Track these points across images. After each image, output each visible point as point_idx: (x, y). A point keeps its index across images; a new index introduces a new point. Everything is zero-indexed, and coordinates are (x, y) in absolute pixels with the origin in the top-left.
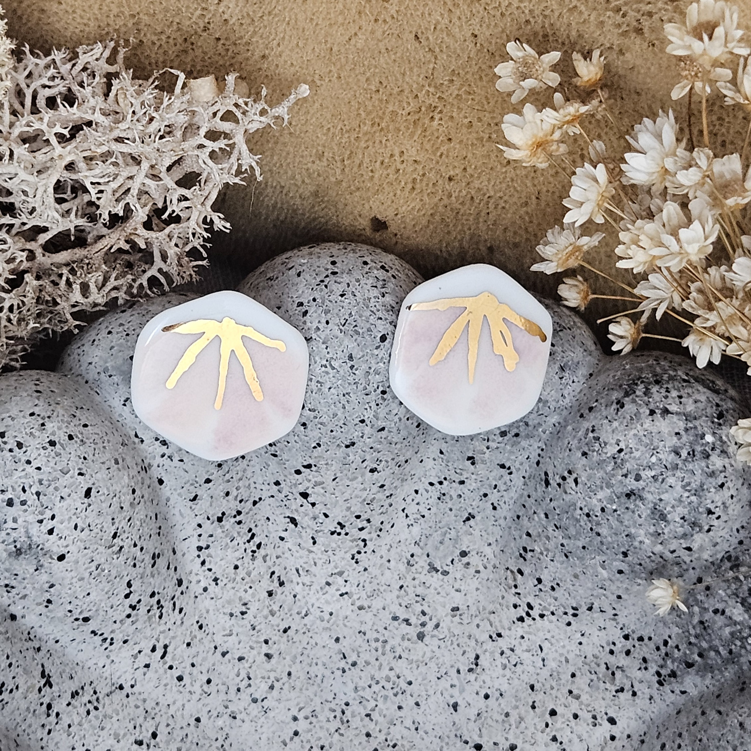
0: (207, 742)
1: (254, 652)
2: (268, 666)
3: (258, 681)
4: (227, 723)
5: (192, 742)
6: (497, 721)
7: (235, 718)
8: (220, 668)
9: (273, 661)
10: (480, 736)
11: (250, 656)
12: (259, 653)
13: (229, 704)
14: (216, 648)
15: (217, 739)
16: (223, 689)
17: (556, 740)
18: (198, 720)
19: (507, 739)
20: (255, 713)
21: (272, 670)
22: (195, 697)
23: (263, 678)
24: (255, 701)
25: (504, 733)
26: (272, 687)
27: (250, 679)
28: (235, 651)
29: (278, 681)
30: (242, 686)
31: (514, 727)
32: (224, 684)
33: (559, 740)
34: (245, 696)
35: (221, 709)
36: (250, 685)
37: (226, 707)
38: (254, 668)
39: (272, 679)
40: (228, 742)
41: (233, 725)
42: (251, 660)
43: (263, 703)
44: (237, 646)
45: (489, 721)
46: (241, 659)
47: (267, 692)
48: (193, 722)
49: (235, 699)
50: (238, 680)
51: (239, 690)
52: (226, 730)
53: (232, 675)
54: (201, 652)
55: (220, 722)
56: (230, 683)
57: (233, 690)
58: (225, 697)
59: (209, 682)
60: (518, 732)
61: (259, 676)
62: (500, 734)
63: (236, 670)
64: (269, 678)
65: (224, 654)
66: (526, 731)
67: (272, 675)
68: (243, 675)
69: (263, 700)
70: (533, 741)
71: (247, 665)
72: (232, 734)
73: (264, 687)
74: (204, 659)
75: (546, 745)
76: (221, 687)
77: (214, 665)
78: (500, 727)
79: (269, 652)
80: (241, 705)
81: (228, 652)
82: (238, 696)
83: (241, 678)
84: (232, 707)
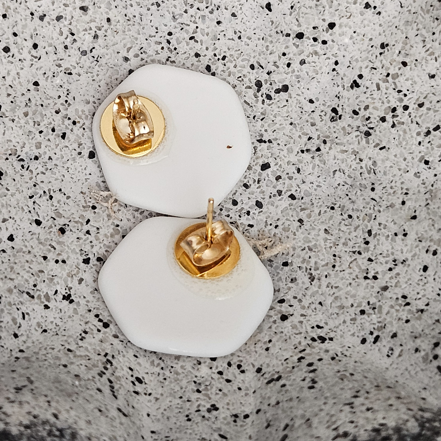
0: (50, 101)
1: (69, 9)
2: (87, 18)
3: (81, 35)
4: (65, 81)
5: (36, 105)
6: (311, 7)
7: (70, 74)
8: (43, 32)
9: (90, 12)
10: (299, 25)
11: (67, 13)
12: (75, 9)
13: (61, 62)
14: (32, 14)
15: (60, 97)
16: (51, 49)
17: (370, 6)
18: (36, 84)
19: (324, 20)
20: (88, 64)
21: (91, 21)
22: (27, 63)
23: (86, 30)
24: (84, 53)
25: (320, 16)
26: (96, 37)
27: (73, 34)
28: (52, 13)
29: (100, 30)
30: (68, 42)
31: (327, 7)
32: (50, 45)
33: (373, 6)
34: (73, 51)
35: (55, 69)
36: (75, 40)
37: (60, 66)
38: (74, 23)
39: (94, 29)
40: (70, 97)
41: (71, 81)
42: (69, 17)
43: (92, 54)
44: (52, 7)
45: (303, 9)
46: (59, 18)
47: (92, 42)
48: (32, 87)
49: (66, 57)
50: (62, 38)
51: (66, 47)
52: (66, 86)
53: (56, 35)
54: (19, 21)
55: (58, 81)
56: (57, 43)
57: (60, 48)
58: (55, 57)
59: (35, 46)
60: (332, 10)
61: (81, 30)
62: (316, 18)
63: (58, 30)
64: (91, 29)
65: (42, 18)
66: (340, 8)
67: (93, 25)
68: (66, 32)
69: (91, 51)
70: (349, 14)
71: (67, 23)
72: (72, 88)
73: (89, 38)
74: (25, 26)
75: (362, 14)
76: (48, 49)
77: (35, 30)
78: (314, 11)
79: (83, 5)
80: (73, 61)
81: (45, 15)
82: (68, 54)
83: (65, 36)
84: (65, 65)
